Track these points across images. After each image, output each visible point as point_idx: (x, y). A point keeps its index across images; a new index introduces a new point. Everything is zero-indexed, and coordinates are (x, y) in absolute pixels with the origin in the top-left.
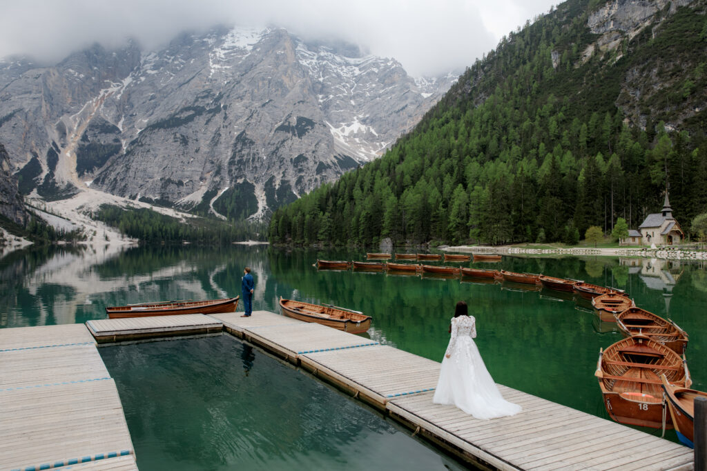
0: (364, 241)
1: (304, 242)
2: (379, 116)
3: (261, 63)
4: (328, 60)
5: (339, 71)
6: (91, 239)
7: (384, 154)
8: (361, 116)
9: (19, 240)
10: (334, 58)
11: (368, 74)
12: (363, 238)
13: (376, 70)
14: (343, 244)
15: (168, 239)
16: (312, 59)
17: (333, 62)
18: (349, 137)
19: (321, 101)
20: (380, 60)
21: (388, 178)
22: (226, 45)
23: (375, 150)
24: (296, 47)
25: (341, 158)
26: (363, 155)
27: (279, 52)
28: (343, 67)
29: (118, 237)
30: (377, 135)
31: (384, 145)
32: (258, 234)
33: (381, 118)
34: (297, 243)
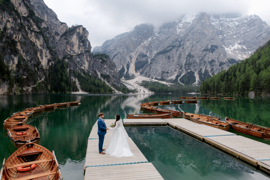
0: (241, 93)
1: (214, 93)
2: (247, 41)
3: (196, 27)
4: (224, 21)
5: (228, 24)
6: (140, 92)
7: (250, 56)
8: (239, 42)
10: (226, 20)
11: (242, 24)
12: (240, 92)
13: (246, 21)
15: (164, 92)
16: (217, 21)
17: (226, 21)
18: (233, 51)
19: (221, 38)
20: (248, 16)
21: (252, 66)
22: (183, 22)
23: (245, 55)
24: (210, 18)
25: (229, 60)
26: (240, 58)
27: (203, 21)
28: (230, 23)
29: (148, 91)
30: (246, 49)
31: (250, 52)
32: (196, 90)
33: (248, 41)
34: (212, 94)
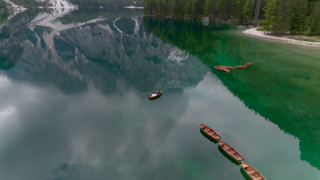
0: (193, 17)
1: (162, 15)
6: (55, 6)
9: (20, 8)
14: (182, 17)
15: (92, 5)
29: (68, 4)
32: (135, 2)
34: (158, 15)
